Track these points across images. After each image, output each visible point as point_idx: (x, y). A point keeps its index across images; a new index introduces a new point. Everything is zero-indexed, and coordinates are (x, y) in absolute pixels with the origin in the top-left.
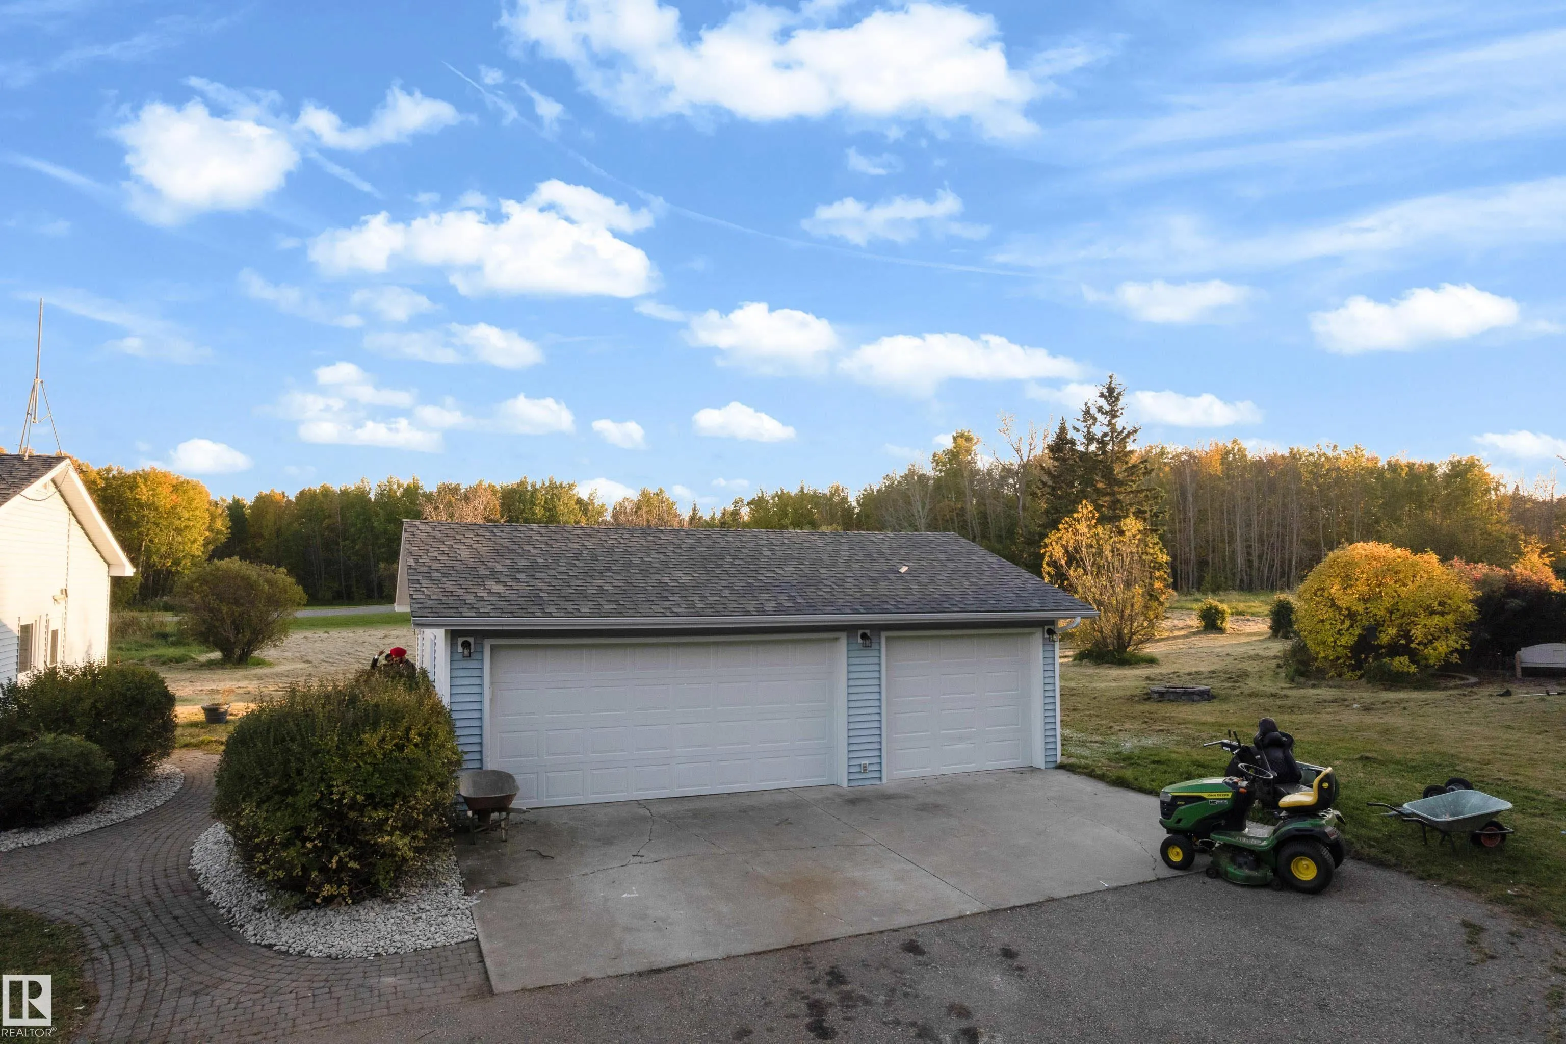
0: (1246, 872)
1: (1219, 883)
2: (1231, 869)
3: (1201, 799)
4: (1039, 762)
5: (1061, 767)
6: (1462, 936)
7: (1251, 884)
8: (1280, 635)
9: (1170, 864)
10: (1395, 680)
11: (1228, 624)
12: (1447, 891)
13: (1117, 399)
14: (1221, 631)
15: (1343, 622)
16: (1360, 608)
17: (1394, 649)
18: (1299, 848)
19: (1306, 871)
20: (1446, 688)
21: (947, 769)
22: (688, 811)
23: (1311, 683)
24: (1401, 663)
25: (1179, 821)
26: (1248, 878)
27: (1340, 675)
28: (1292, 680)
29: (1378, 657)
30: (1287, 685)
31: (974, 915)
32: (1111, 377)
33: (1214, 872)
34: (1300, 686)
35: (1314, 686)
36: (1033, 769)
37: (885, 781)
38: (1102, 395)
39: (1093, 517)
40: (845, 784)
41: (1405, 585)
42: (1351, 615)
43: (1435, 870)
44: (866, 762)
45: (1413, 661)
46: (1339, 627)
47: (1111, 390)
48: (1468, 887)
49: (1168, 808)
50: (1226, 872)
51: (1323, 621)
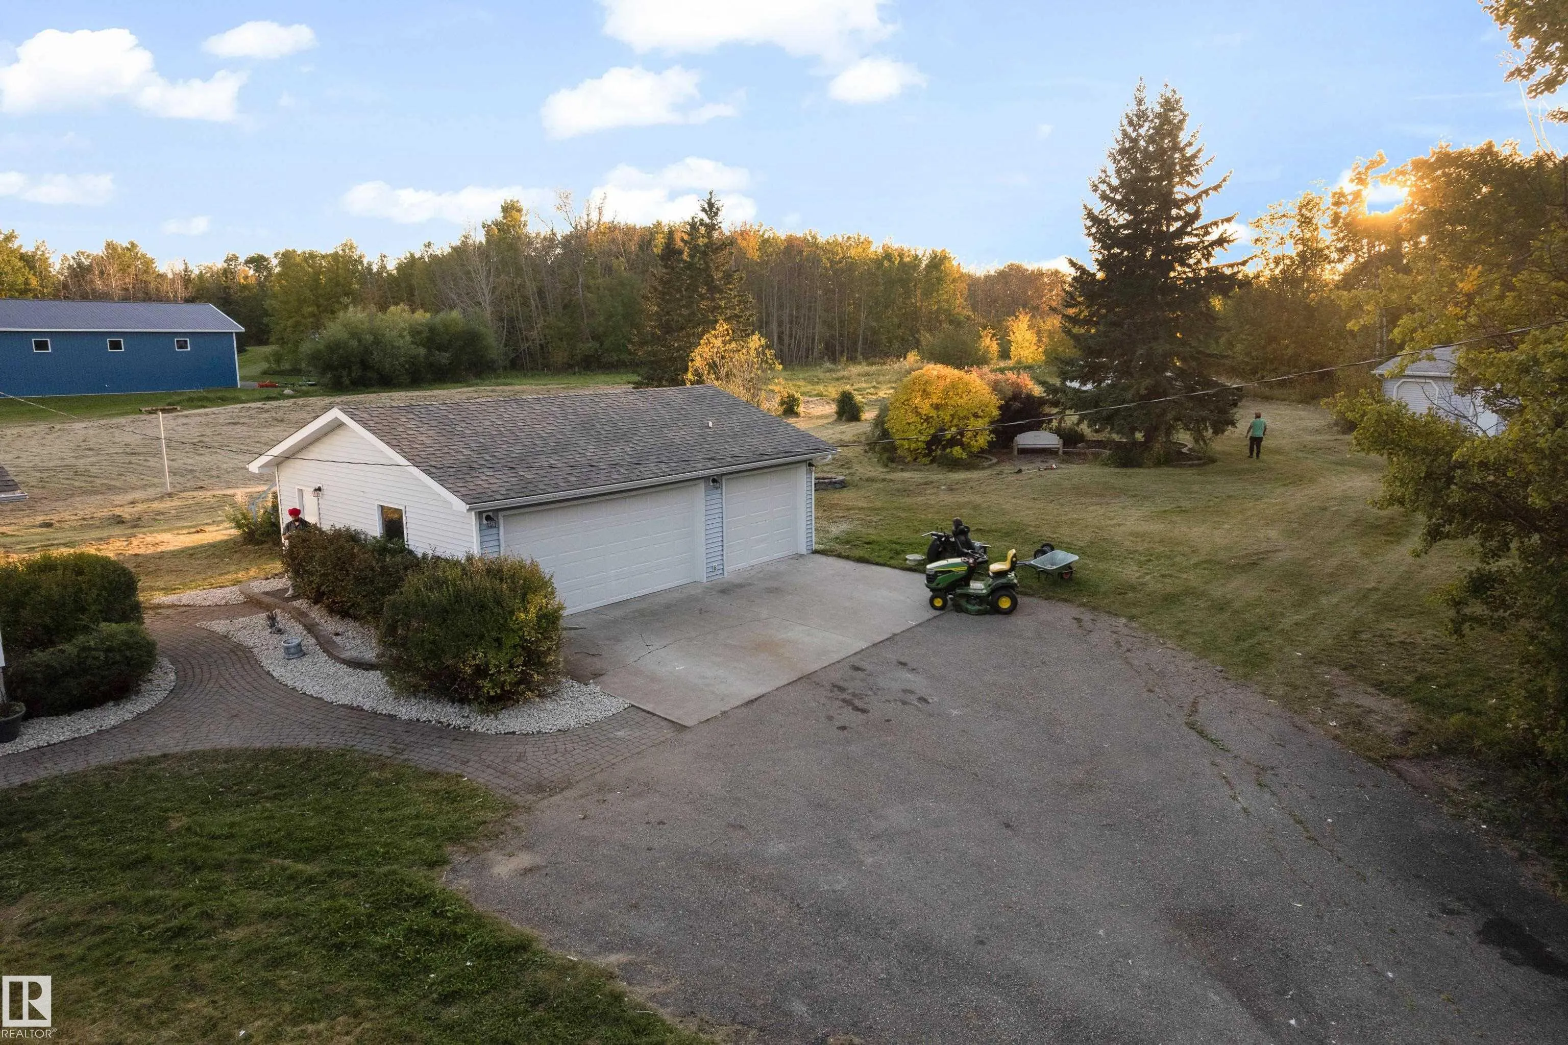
0: (977, 607)
1: (963, 615)
2: (969, 607)
3: (950, 571)
4: (804, 552)
5: (816, 552)
6: (1076, 625)
7: (979, 613)
8: (844, 418)
9: (935, 608)
10: (955, 465)
11: (801, 409)
12: (1060, 604)
13: (716, 214)
14: (797, 415)
15: (922, 424)
16: (933, 413)
17: (953, 442)
18: (1003, 592)
19: (1005, 603)
20: (984, 468)
21: (754, 562)
22: (634, 612)
23: (900, 467)
24: (957, 451)
25: (938, 584)
26: (979, 610)
27: (915, 459)
28: (886, 466)
29: (944, 448)
30: (885, 470)
31: (867, 648)
32: (711, 193)
33: (959, 609)
34: (894, 470)
35: (902, 470)
36: (802, 556)
37: (726, 575)
38: (704, 210)
39: (728, 334)
40: (705, 581)
41: (961, 398)
42: (928, 419)
43: (1051, 594)
44: (715, 564)
45: (964, 450)
46: (919, 427)
47: (711, 205)
48: (1065, 600)
49: (931, 578)
50: (967, 609)
51: (909, 424)
